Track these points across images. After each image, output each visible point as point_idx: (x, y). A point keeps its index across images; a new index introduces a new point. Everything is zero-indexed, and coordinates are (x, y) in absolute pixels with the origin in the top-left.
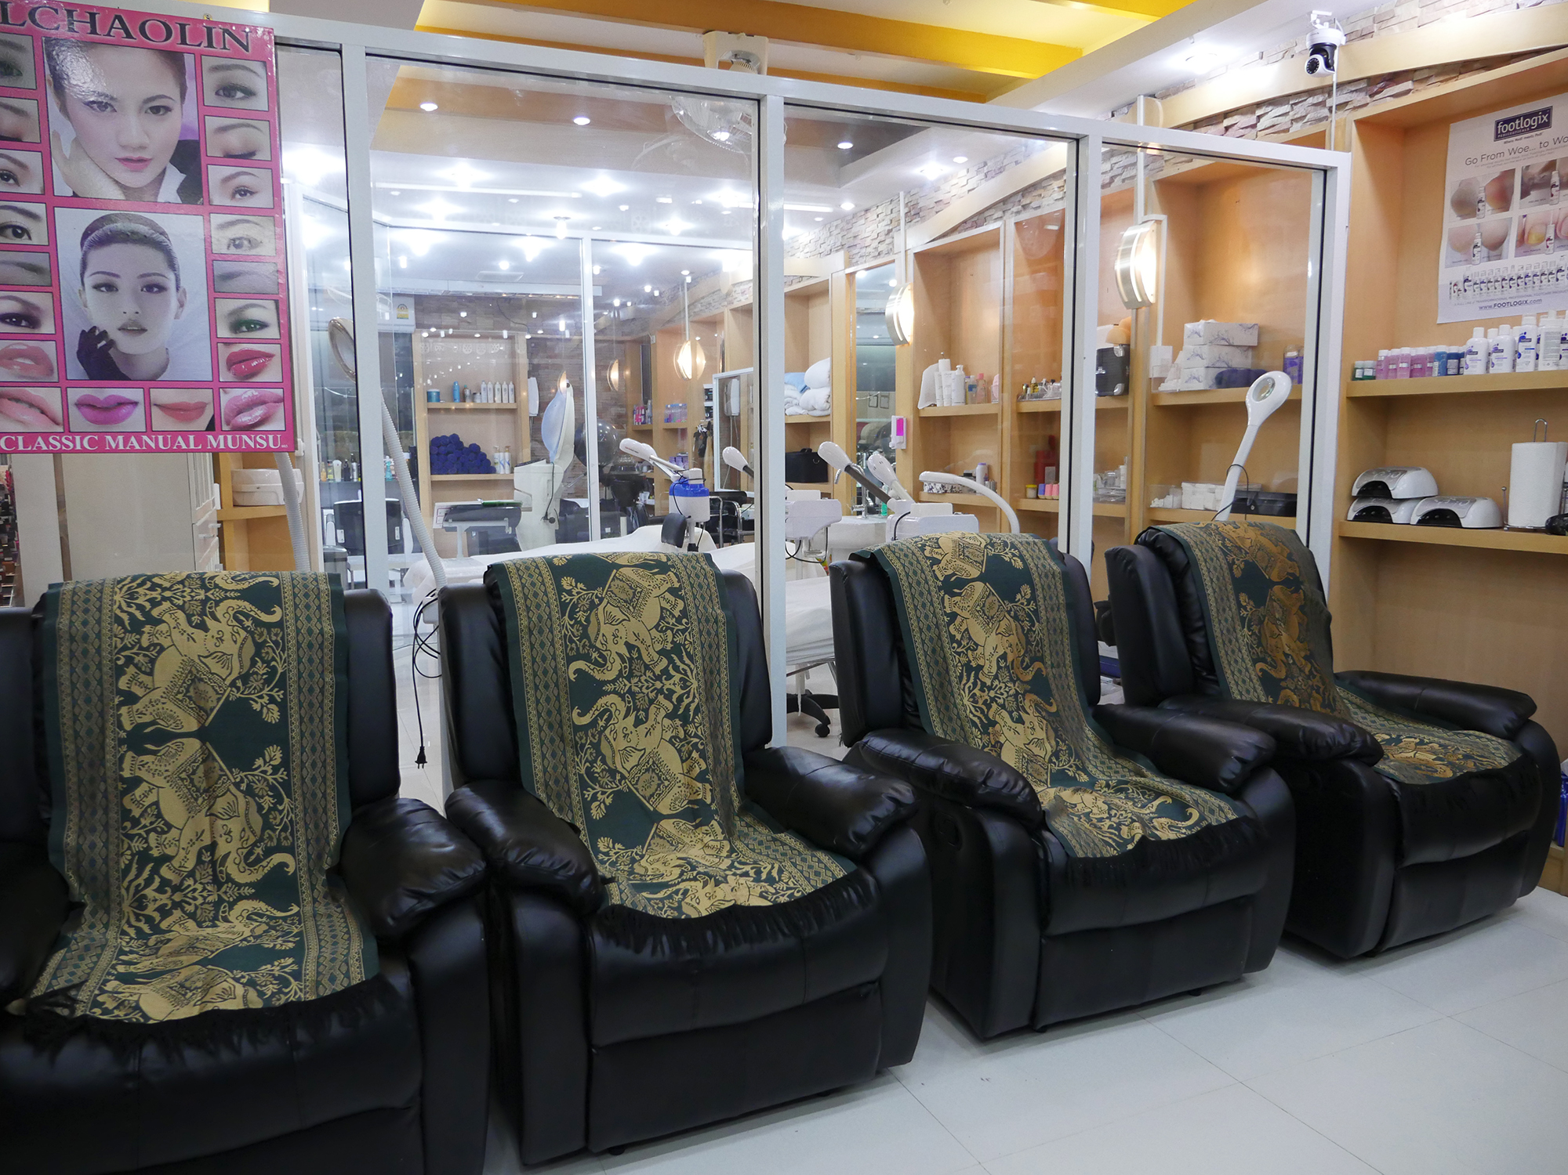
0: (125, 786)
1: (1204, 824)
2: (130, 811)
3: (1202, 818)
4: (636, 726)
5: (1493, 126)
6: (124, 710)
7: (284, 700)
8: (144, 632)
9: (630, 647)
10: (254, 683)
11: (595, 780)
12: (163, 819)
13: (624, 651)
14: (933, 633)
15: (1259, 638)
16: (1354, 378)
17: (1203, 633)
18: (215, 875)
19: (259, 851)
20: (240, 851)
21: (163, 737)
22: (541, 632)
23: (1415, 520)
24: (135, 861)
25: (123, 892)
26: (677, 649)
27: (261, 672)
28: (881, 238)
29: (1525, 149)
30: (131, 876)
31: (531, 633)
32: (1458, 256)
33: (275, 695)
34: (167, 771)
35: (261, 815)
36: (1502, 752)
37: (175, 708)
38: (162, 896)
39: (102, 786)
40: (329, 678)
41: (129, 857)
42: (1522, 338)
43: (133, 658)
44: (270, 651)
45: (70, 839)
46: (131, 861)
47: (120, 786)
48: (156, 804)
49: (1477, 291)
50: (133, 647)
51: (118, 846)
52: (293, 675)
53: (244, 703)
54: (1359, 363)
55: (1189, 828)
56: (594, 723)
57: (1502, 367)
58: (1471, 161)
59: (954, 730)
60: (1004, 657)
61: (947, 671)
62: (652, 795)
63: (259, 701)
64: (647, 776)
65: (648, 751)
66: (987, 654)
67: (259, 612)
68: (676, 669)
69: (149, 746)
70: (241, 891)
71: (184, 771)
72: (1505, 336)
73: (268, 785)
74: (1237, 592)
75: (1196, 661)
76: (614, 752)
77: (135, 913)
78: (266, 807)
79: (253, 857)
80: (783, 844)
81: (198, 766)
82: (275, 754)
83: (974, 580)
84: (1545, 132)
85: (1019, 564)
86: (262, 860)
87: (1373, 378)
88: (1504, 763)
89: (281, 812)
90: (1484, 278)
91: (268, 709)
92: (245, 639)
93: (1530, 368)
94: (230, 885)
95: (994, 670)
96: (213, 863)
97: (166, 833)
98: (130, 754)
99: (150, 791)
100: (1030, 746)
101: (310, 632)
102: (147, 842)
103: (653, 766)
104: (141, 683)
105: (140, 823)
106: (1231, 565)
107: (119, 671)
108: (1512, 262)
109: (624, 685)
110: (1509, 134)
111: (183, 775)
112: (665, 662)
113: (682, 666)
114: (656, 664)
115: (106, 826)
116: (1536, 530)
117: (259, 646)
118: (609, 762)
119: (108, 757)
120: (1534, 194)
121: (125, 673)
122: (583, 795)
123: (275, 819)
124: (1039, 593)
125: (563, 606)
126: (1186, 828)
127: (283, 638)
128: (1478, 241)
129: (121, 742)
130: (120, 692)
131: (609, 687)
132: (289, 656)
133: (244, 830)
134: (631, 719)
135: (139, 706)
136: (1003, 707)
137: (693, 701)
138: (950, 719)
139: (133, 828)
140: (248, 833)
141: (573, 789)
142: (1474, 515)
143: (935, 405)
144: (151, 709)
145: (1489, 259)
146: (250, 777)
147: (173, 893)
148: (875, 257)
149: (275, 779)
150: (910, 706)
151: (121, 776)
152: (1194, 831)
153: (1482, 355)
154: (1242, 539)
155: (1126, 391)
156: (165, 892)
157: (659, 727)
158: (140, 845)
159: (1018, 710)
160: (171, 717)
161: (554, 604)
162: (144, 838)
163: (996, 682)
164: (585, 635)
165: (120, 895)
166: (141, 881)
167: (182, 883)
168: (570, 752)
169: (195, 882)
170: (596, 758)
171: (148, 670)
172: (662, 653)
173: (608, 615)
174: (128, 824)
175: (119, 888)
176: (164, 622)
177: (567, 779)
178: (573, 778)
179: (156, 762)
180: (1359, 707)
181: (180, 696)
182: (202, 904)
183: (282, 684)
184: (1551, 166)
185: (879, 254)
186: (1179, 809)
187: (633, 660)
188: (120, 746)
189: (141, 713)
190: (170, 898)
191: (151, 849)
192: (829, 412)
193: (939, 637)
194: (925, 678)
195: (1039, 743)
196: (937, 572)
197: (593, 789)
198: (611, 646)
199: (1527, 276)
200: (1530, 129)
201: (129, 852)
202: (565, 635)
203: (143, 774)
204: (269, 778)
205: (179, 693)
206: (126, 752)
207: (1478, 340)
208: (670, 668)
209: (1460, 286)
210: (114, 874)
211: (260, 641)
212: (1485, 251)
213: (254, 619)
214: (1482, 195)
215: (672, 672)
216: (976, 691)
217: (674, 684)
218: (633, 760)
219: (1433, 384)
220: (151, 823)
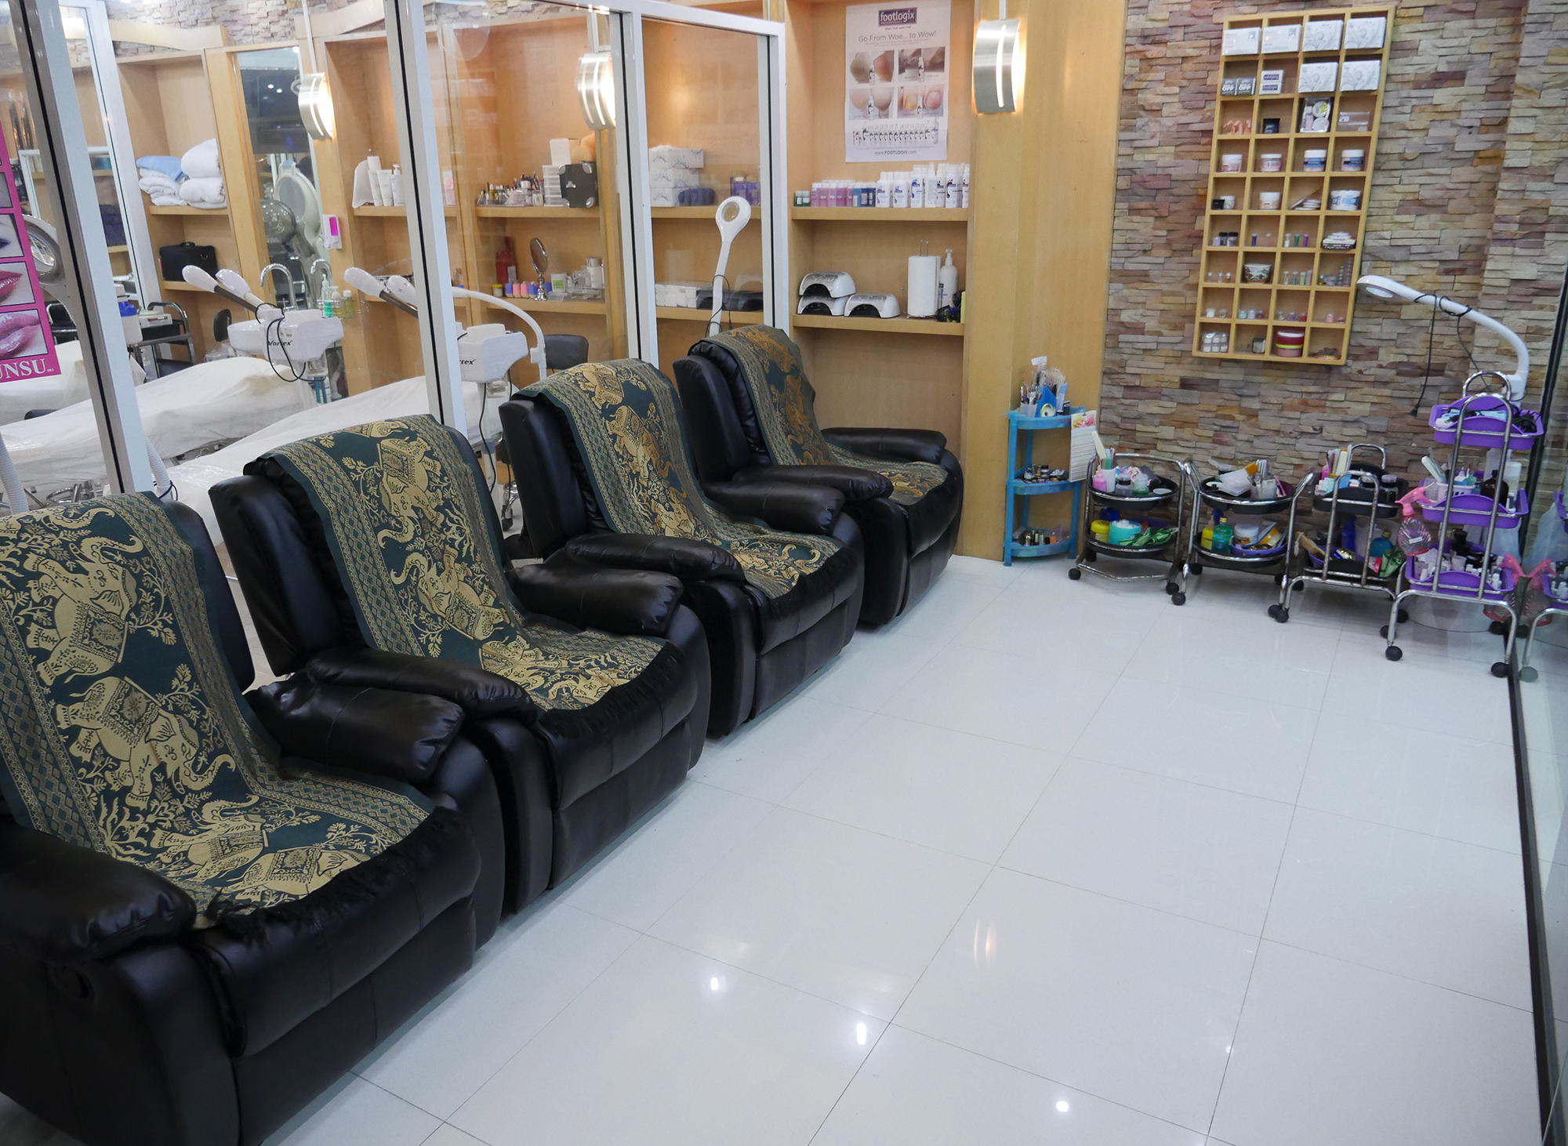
0: (67, 737)
1: (825, 558)
2: (81, 758)
3: (822, 555)
4: (439, 574)
5: (878, 14)
6: (40, 667)
7: (174, 621)
8: (30, 589)
9: (416, 509)
10: (146, 612)
11: (424, 627)
12: (111, 757)
13: (413, 514)
14: (603, 453)
15: (785, 416)
16: (795, 204)
17: (753, 419)
18: (173, 790)
19: (202, 759)
20: (186, 764)
21: (83, 683)
22: (347, 511)
23: (848, 313)
24: (102, 800)
25: (102, 830)
26: (448, 503)
27: (148, 601)
28: (276, 18)
29: (900, 36)
30: (104, 814)
31: (339, 514)
32: (858, 112)
33: (166, 618)
34: (97, 713)
35: (194, 728)
36: (938, 474)
37: (85, 654)
38: (137, 823)
39: (44, 744)
40: (198, 592)
41: (96, 799)
42: (914, 184)
43: (32, 616)
44: (149, 579)
45: (31, 800)
46: (99, 801)
47: (62, 739)
48: (100, 744)
49: (873, 140)
50: (27, 605)
51: (81, 792)
52: (173, 596)
53: (143, 632)
54: (799, 193)
55: (817, 562)
56: (408, 580)
57: (902, 203)
58: (863, 39)
59: (632, 526)
60: (650, 462)
61: (619, 481)
62: (467, 627)
63: (155, 627)
64: (459, 612)
65: (453, 593)
66: (640, 462)
67: (121, 545)
68: (452, 521)
69: (74, 695)
70: (201, 797)
71: (113, 708)
72: (902, 179)
73: (189, 701)
74: (769, 383)
75: (751, 441)
76: (430, 600)
77: (120, 845)
78: (195, 720)
79: (200, 766)
80: (591, 639)
81: (123, 701)
82: (183, 670)
83: (620, 405)
84: (913, 25)
85: (643, 387)
86: (208, 766)
87: (808, 205)
88: (942, 481)
89: (207, 720)
90: (877, 131)
91: (165, 633)
92: (124, 573)
93: (920, 206)
94: (190, 795)
95: (647, 474)
96: (168, 781)
97: (117, 768)
98: (60, 707)
99: (90, 734)
100: (682, 527)
101: (173, 554)
102: (105, 781)
103: (460, 604)
104: (46, 638)
105: (94, 766)
106: (762, 365)
107: (23, 632)
108: (895, 121)
109: (420, 543)
110: (888, 23)
111: (113, 713)
112: (442, 517)
113: (455, 517)
114: (436, 519)
115: (62, 779)
116: (927, 318)
117: (138, 577)
118: (430, 609)
119: (40, 715)
120: (908, 72)
121: (29, 632)
122: (419, 641)
123: (206, 727)
124: (660, 407)
125: (356, 484)
126: (815, 563)
127: (155, 565)
128: (871, 102)
129: (48, 698)
130: (31, 651)
131: (410, 548)
132: (166, 580)
133: (183, 745)
134: (434, 569)
135: (52, 660)
136: (658, 501)
137: (471, 545)
138: (628, 518)
139: (88, 773)
140: (188, 746)
141: (410, 638)
142: (887, 307)
143: (373, 204)
144: (64, 660)
145: (880, 117)
146: (173, 698)
147: (145, 817)
148: (266, 38)
149: (193, 694)
150: (593, 513)
151: (59, 729)
152: (821, 564)
153: (887, 193)
154: (763, 343)
155: (597, 203)
156: (137, 819)
157: (453, 571)
158: (101, 785)
159: (668, 502)
160: (85, 662)
161: (349, 484)
162: (102, 778)
163: (650, 483)
164: (381, 507)
165: (99, 834)
166: (114, 815)
167: (149, 807)
168: (396, 608)
169: (160, 801)
170: (419, 608)
171: (50, 624)
172: (438, 509)
173: (391, 484)
174: (83, 770)
175: (96, 828)
176: (43, 574)
177: (402, 632)
178: (407, 630)
179: (86, 708)
180: (842, 455)
181: (86, 641)
182: (175, 818)
183: (168, 608)
184: (918, 52)
185: (272, 36)
186: (805, 552)
187: (423, 523)
188: (48, 702)
189: (56, 666)
190: (145, 822)
191: (111, 786)
192: (225, 204)
193: (608, 455)
194: (603, 489)
195: (685, 523)
196: (596, 403)
197: (425, 634)
198: (403, 512)
199: (906, 133)
200: (902, 22)
201: (94, 795)
202: (367, 510)
203: (77, 721)
204: (187, 694)
205: (84, 638)
206: (55, 706)
207: (885, 181)
208: (447, 521)
209: (861, 135)
210: (88, 819)
211: (137, 572)
212: (877, 110)
213: (121, 552)
214: (872, 67)
215: (450, 524)
216: (640, 492)
217: (452, 533)
218: (445, 603)
219: (854, 212)
220: (103, 763)
